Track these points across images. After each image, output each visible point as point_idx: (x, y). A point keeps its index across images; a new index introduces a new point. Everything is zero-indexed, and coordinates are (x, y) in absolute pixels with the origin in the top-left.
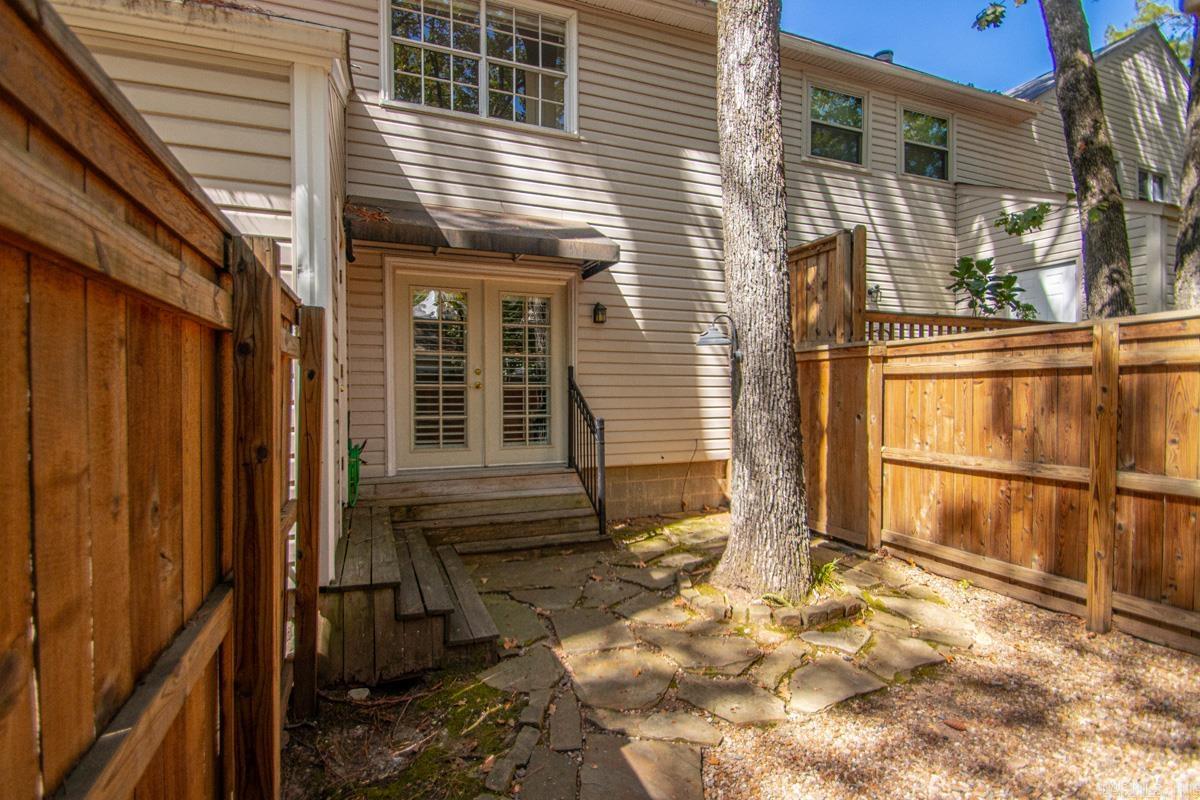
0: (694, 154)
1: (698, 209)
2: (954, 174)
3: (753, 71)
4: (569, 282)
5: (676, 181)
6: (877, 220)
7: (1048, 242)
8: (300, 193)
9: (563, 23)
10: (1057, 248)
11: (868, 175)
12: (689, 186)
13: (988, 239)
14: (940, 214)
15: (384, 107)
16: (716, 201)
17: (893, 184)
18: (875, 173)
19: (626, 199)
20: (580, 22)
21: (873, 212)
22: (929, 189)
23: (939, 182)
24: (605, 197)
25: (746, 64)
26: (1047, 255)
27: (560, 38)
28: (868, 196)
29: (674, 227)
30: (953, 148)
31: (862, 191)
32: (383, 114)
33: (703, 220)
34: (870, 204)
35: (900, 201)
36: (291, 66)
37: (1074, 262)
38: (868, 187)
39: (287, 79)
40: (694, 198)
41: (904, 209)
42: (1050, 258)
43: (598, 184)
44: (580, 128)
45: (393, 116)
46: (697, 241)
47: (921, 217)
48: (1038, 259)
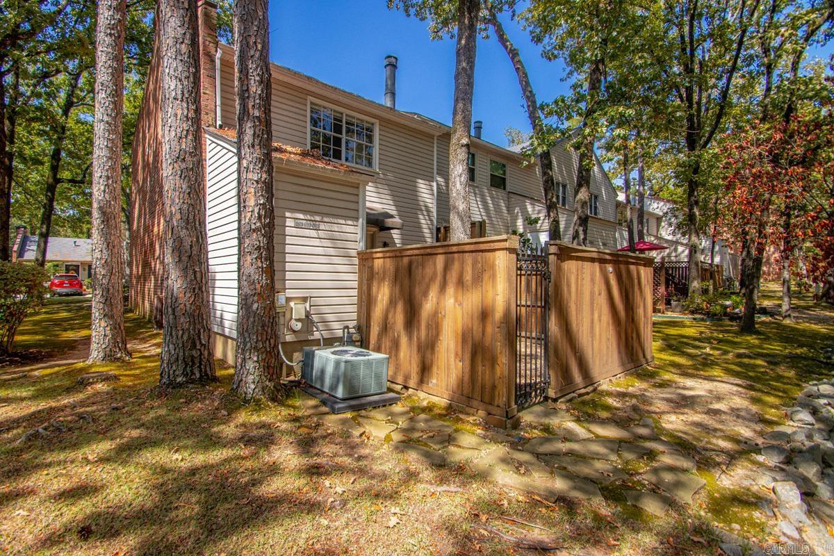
0: (420, 181)
1: (422, 203)
2: (508, 188)
3: (462, 179)
4: (374, 232)
5: (414, 192)
6: (480, 206)
9: (373, 124)
11: (477, 187)
12: (418, 194)
13: (520, 217)
14: (503, 205)
16: (428, 200)
17: (486, 191)
18: (479, 186)
19: (397, 199)
20: (379, 125)
21: (479, 203)
22: (499, 194)
23: (502, 191)
24: (388, 197)
25: (460, 176)
27: (372, 130)
28: (478, 196)
29: (413, 211)
30: (508, 177)
31: (475, 194)
33: (423, 208)
34: (478, 199)
35: (489, 198)
36: (359, 184)
39: (358, 188)
40: (420, 199)
41: (490, 202)
43: (386, 192)
44: (379, 168)
46: (421, 217)
47: (497, 206)
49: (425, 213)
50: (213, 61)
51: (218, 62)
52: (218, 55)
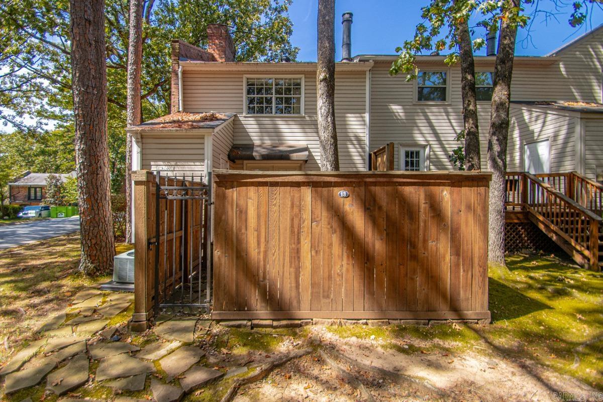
0: (349, 115)
1: (351, 135)
6: (455, 124)
7: (538, 130)
8: (206, 161)
9: (300, 79)
10: (543, 133)
11: (449, 105)
12: (348, 127)
15: (245, 117)
16: (358, 131)
18: (453, 104)
20: (305, 78)
21: (453, 121)
26: (539, 136)
27: (299, 84)
28: (452, 114)
32: (244, 119)
33: (353, 138)
34: (451, 118)
36: (204, 135)
37: (548, 140)
38: (450, 110)
39: (204, 138)
40: (349, 131)
42: (541, 137)
44: (305, 113)
45: (247, 119)
46: (350, 146)
48: (535, 138)
49: (355, 142)
50: (177, 75)
51: (180, 74)
52: (180, 70)
